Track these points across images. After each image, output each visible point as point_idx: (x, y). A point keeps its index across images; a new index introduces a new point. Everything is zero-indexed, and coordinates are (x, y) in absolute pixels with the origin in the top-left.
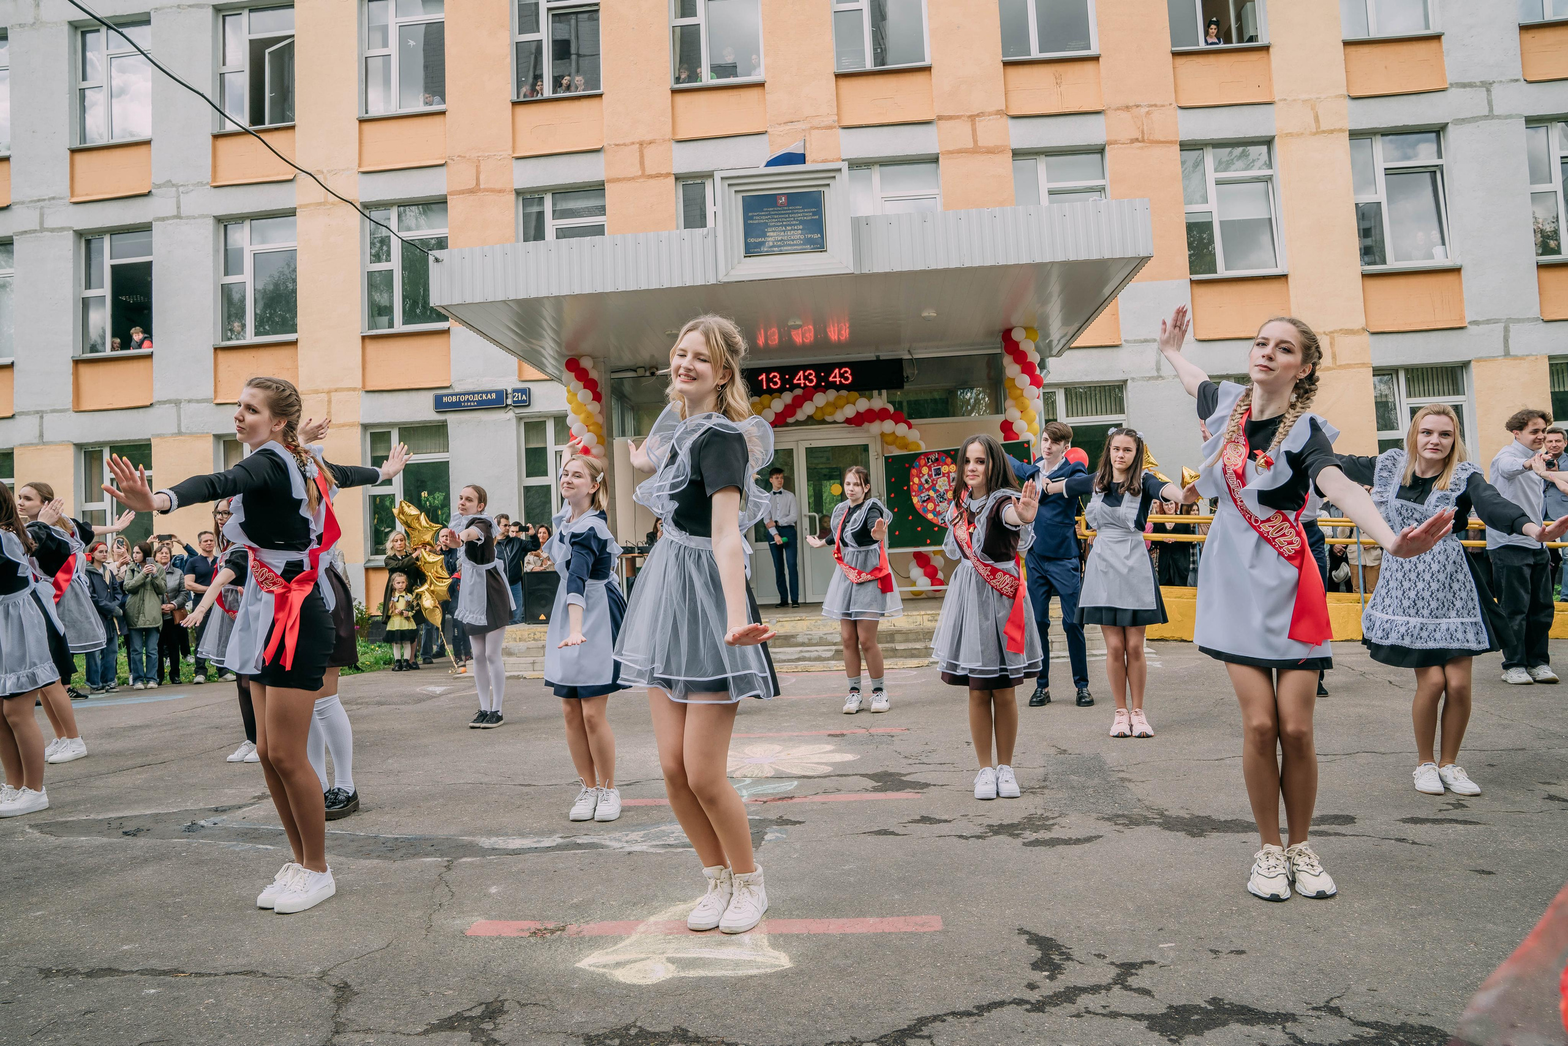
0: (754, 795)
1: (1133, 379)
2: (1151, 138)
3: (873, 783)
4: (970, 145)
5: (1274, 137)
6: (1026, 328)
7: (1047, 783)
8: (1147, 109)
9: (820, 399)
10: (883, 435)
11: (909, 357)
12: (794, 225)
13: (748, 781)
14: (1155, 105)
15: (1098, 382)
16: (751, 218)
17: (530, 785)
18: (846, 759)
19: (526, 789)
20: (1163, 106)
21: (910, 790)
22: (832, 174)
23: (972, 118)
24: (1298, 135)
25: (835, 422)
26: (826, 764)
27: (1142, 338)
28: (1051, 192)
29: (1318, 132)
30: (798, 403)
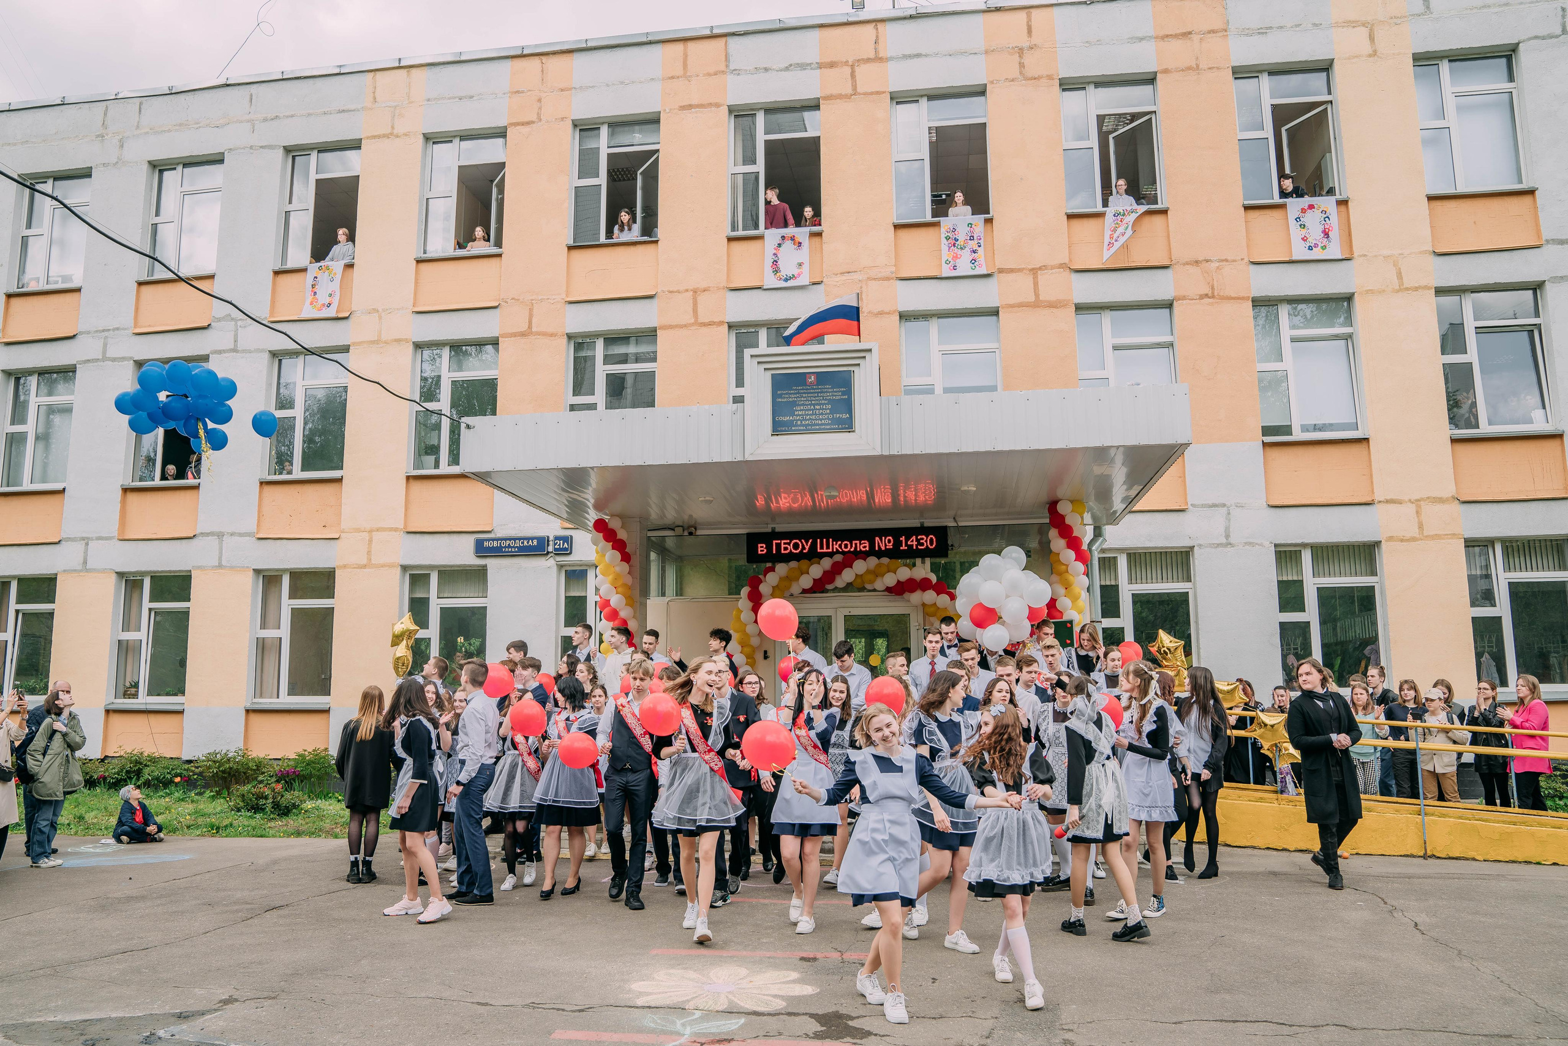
0: (696, 1034)
1: (1200, 546)
2: (1221, 294)
3: (815, 1027)
4: (1032, 298)
5: (1353, 294)
6: (1072, 502)
7: (988, 1041)
8: (1217, 264)
9: (860, 566)
10: (924, 605)
11: (953, 524)
12: (823, 404)
13: (698, 1014)
14: (1226, 260)
15: (1162, 548)
16: (780, 396)
17: (486, 1004)
18: (805, 993)
19: (482, 1010)
20: (1234, 261)
21: (849, 1039)
22: (862, 354)
23: (1034, 271)
24: (1380, 292)
25: (875, 590)
26: (782, 997)
27: (1210, 503)
28: (1116, 348)
29: (1402, 289)
30: (837, 569)
